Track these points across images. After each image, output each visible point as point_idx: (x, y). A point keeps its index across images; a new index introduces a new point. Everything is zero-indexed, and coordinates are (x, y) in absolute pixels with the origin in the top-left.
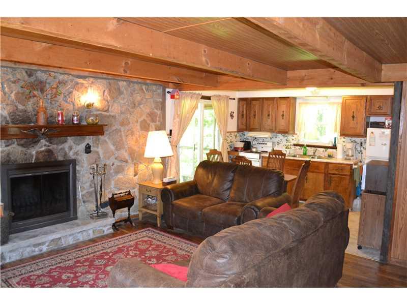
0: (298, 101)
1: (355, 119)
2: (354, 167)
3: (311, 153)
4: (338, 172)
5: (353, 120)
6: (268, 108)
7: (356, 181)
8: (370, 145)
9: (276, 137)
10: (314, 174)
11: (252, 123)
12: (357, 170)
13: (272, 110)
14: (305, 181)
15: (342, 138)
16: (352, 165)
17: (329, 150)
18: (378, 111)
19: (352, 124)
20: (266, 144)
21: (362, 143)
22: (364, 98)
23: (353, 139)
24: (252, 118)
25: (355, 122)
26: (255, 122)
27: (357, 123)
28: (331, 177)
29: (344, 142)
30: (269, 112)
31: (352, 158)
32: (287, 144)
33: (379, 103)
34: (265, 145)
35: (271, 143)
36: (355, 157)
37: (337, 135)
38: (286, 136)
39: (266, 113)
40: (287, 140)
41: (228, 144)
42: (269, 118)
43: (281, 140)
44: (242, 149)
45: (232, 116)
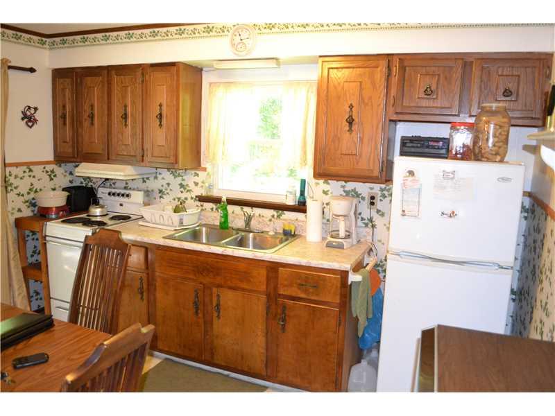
0: (206, 79)
1: (355, 127)
2: (354, 278)
3: (240, 223)
4: (306, 291)
5: (350, 130)
6: (124, 97)
7: (357, 319)
8: (404, 214)
9: (156, 178)
10: (239, 294)
11: (86, 138)
12: (361, 289)
13: (133, 103)
14: (215, 314)
15: (321, 182)
16: (347, 272)
17: (288, 215)
18: (424, 103)
19: (347, 141)
20: (128, 196)
21: (373, 198)
22: (383, 64)
23: (351, 186)
24: (86, 124)
25: (356, 136)
26: (94, 137)
27: (361, 139)
28: (284, 307)
29: (325, 193)
30: (126, 106)
31: (346, 243)
32: (183, 196)
33: (427, 79)
34: (126, 199)
35: (141, 194)
36: (354, 239)
37: (307, 172)
38: (179, 175)
39: (117, 112)
40: (181, 186)
41: (22, 199)
42: (126, 125)
43: (168, 184)
44: (57, 213)
45: (29, 118)
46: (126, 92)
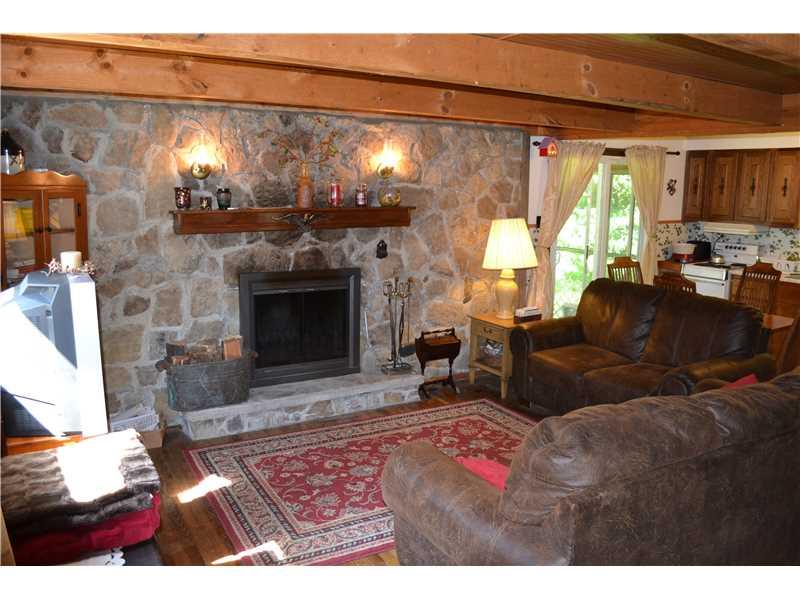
6: (753, 173)
9: (768, 235)
11: (714, 204)
13: (761, 177)
20: (744, 249)
24: (715, 193)
26: (722, 202)
30: (754, 180)
32: (792, 251)
34: (741, 251)
35: (756, 248)
38: (791, 233)
39: (746, 184)
40: (792, 242)
41: (661, 248)
42: (753, 194)
43: (780, 241)
44: (688, 260)
45: (671, 189)
46: (755, 170)
